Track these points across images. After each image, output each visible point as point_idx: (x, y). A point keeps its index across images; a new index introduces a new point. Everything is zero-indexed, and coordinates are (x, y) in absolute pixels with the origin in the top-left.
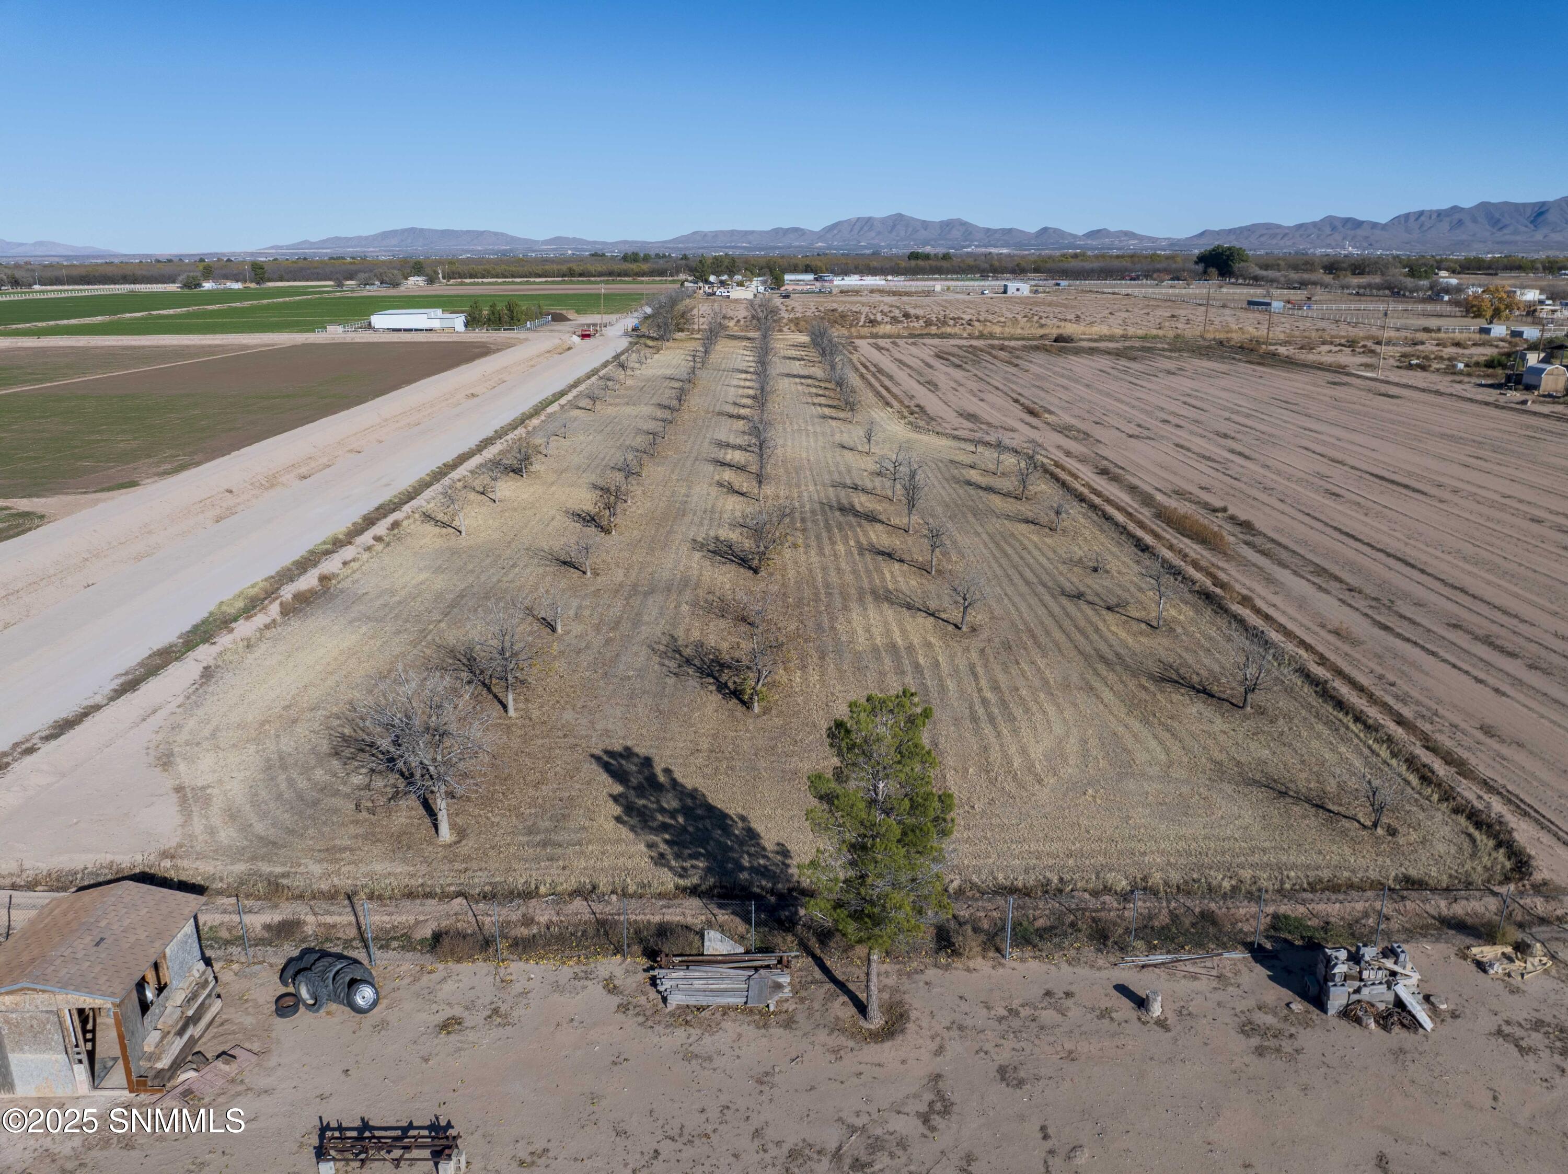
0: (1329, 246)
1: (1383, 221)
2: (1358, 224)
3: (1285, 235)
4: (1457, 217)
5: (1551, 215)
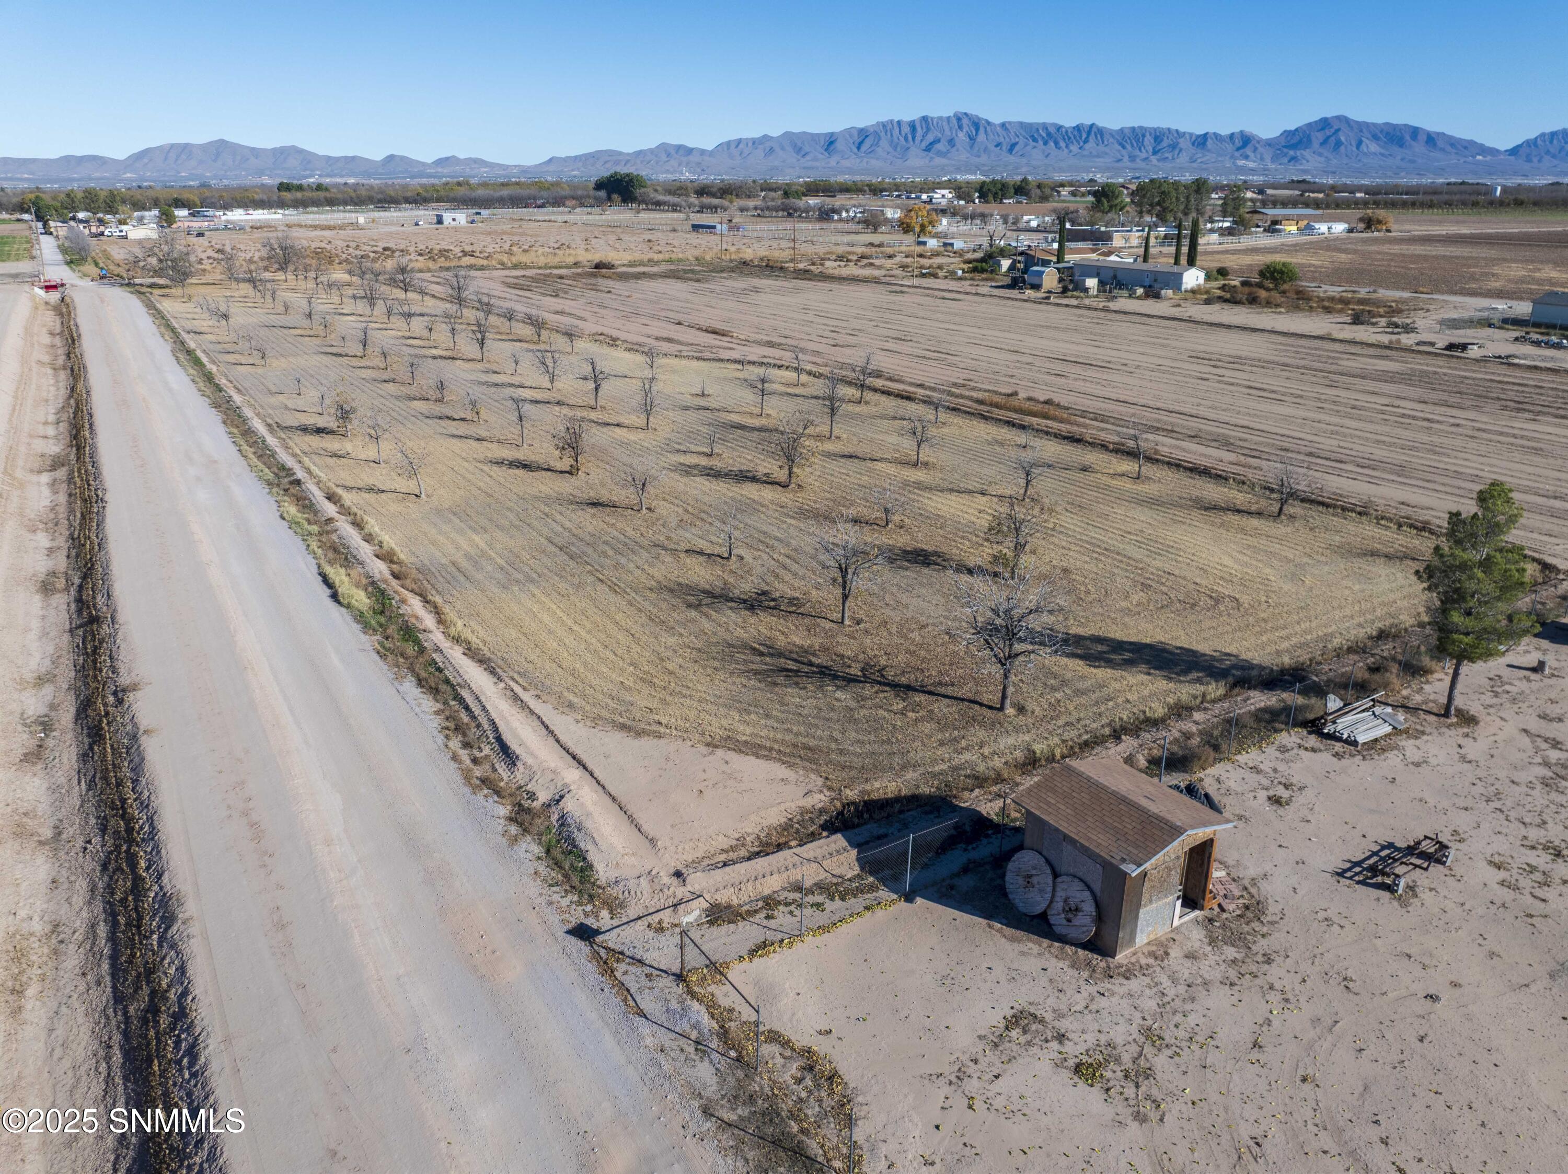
0: (667, 172)
1: (710, 147)
2: (690, 151)
3: (627, 162)
4: (768, 144)
5: (839, 145)
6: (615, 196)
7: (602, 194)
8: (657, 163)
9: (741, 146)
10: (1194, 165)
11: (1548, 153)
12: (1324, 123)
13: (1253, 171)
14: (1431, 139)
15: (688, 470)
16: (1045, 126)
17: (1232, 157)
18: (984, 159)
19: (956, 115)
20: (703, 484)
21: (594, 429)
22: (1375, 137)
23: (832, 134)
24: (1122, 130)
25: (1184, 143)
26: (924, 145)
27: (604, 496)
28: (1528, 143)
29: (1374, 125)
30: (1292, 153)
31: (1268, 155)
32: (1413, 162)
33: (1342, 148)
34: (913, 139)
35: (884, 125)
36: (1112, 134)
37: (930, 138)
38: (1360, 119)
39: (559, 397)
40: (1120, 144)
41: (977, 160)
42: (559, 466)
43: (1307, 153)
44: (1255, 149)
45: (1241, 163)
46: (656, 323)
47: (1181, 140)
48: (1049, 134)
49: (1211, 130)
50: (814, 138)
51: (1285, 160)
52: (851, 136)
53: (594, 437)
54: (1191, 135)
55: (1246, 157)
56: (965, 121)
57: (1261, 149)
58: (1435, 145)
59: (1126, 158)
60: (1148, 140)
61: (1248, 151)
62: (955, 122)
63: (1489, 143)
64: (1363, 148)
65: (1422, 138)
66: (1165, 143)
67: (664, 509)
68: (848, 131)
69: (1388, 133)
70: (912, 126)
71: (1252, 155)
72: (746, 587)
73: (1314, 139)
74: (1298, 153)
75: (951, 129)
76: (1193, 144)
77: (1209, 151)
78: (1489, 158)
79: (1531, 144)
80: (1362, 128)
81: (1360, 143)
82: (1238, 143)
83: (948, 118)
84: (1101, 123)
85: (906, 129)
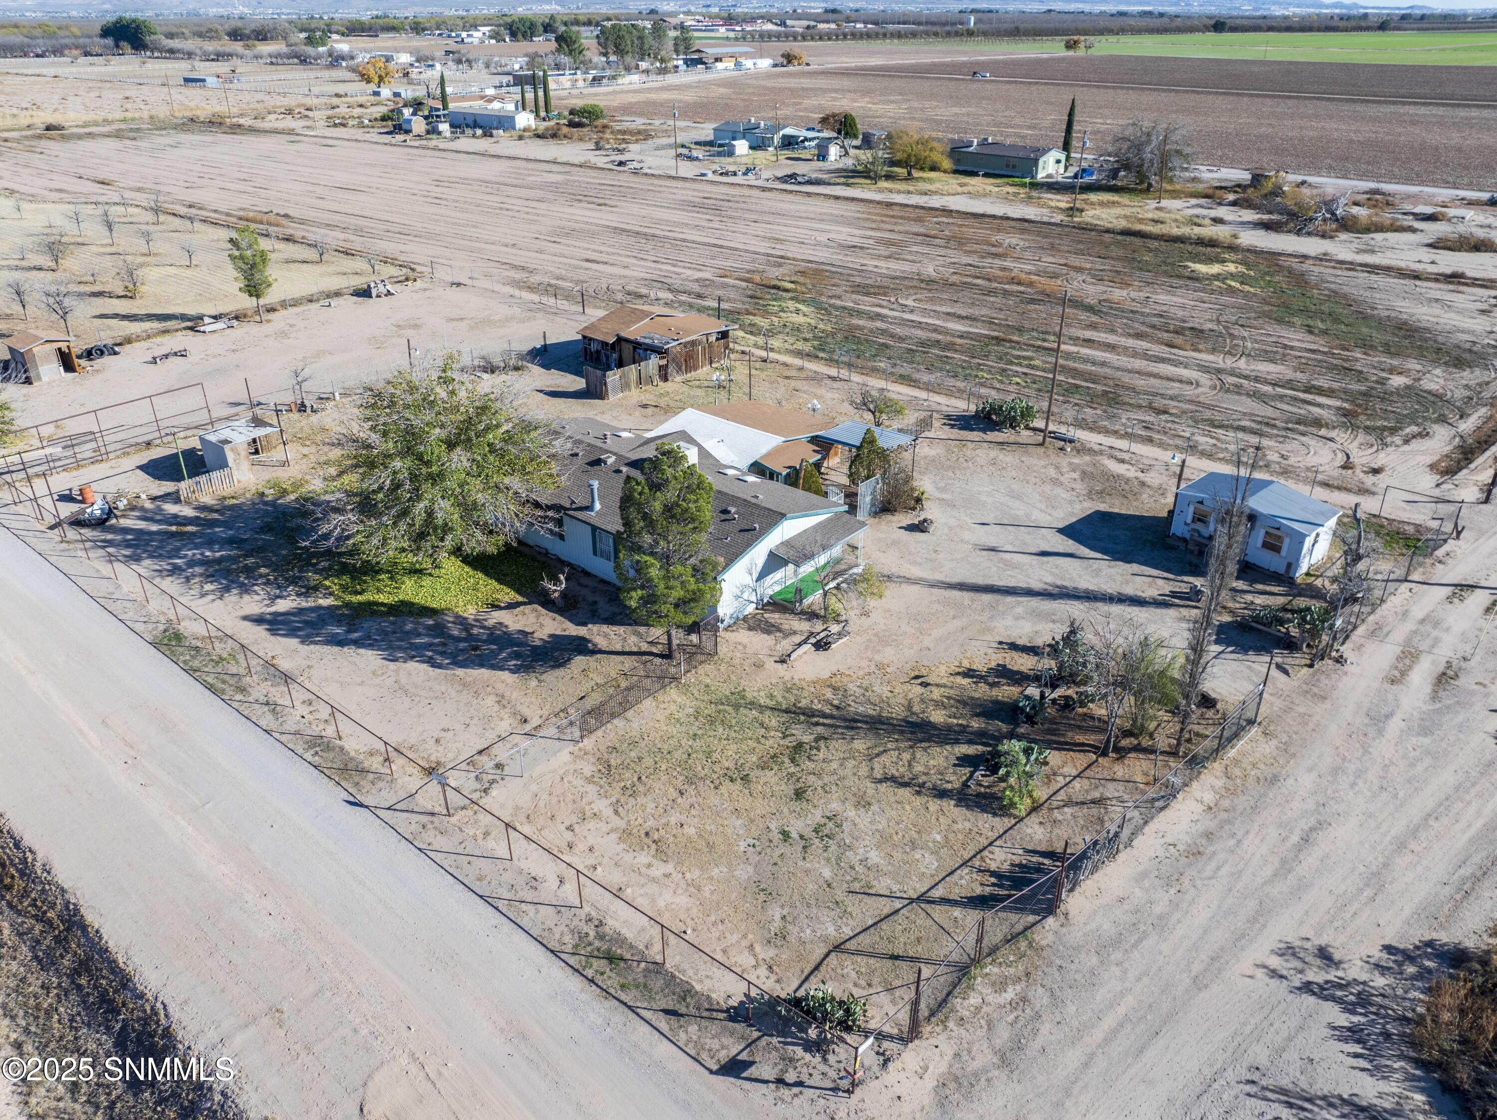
6: (124, 44)
7: (109, 41)
46: (62, 178)
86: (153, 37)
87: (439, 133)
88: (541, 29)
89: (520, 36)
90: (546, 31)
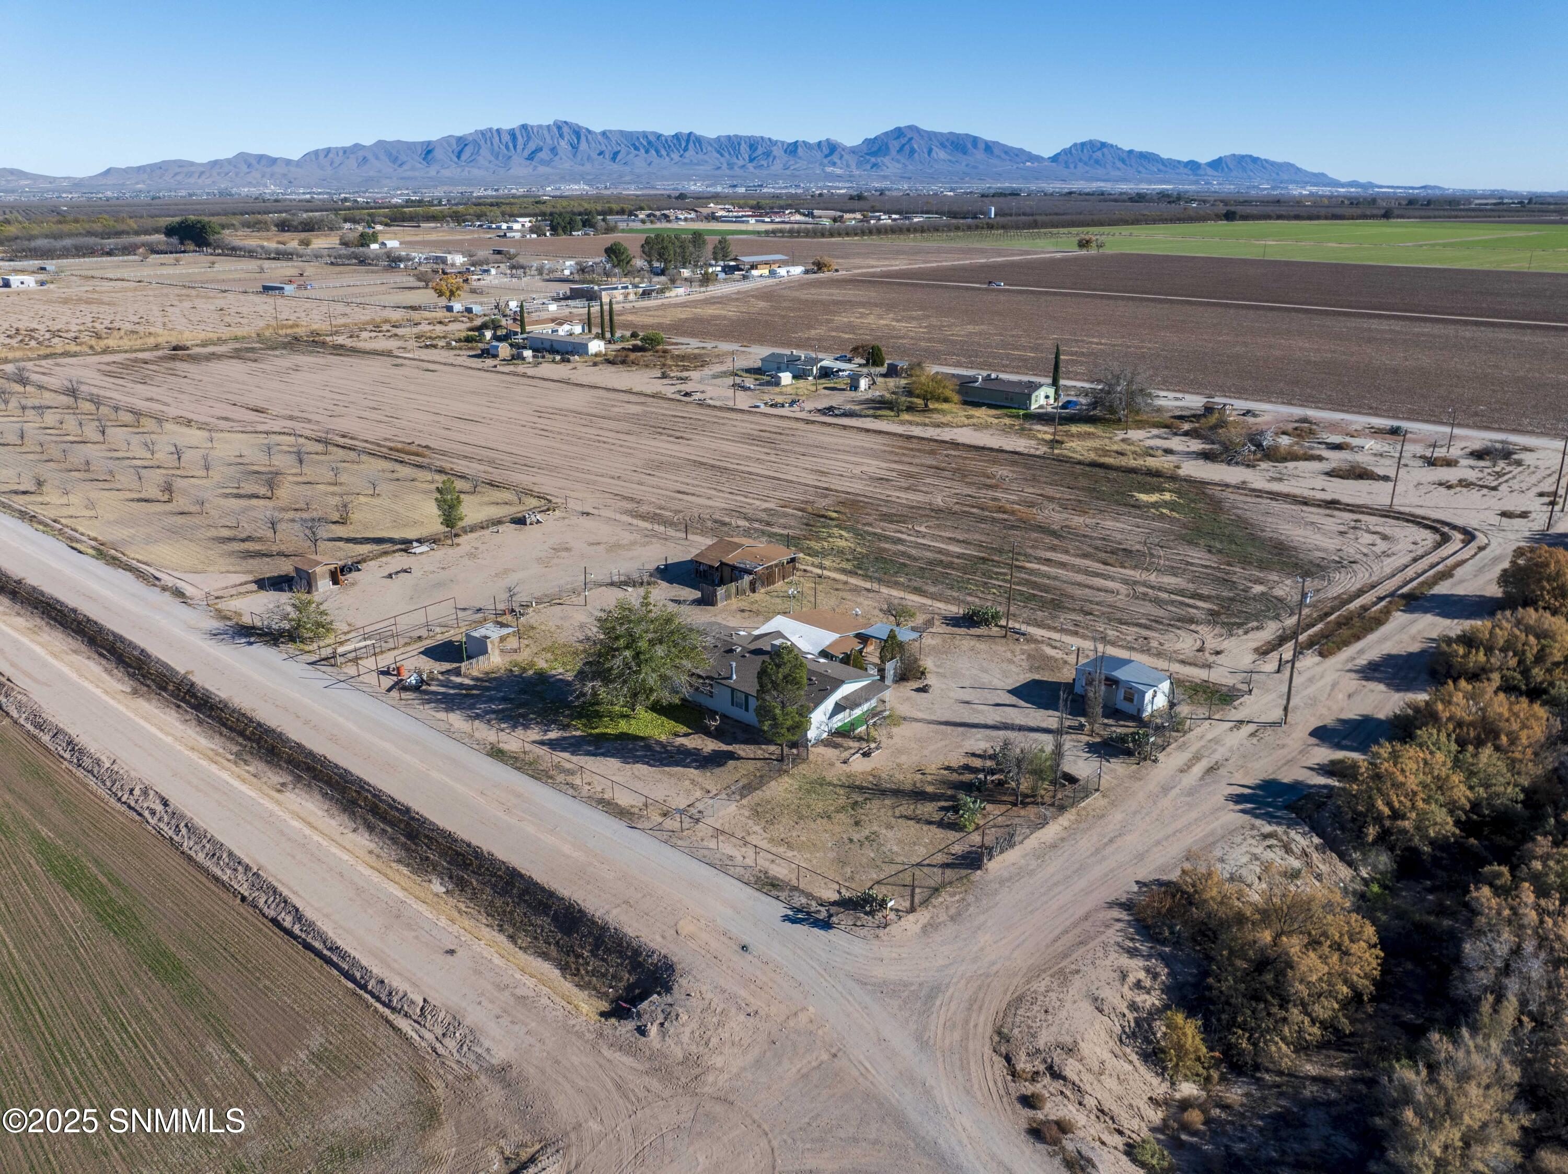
0: (250, 184)
1: (295, 157)
2: (273, 161)
3: (202, 173)
4: (361, 154)
5: (438, 154)
6: (188, 242)
7: (175, 240)
8: (237, 174)
9: (331, 155)
10: (788, 172)
11: (1080, 160)
12: (898, 133)
13: (839, 178)
14: (989, 147)
15: (226, 496)
16: (645, 135)
17: (821, 164)
18: (588, 167)
19: (555, 123)
20: (233, 501)
21: (179, 479)
22: (943, 146)
23: (429, 143)
24: (718, 138)
25: (777, 151)
26: (526, 153)
27: (186, 510)
28: (1064, 151)
29: (941, 134)
30: (873, 160)
31: (852, 160)
32: (975, 167)
33: (916, 155)
34: (515, 147)
35: (483, 133)
36: (710, 142)
37: (532, 146)
38: (929, 129)
39: (158, 463)
40: (718, 152)
41: (581, 168)
42: (163, 499)
43: (886, 160)
44: (841, 157)
45: (829, 169)
46: (219, 405)
47: (774, 148)
48: (649, 143)
49: (801, 139)
50: (410, 147)
51: (868, 167)
52: (449, 145)
53: (179, 483)
54: (783, 143)
55: (834, 164)
56: (565, 129)
57: (846, 157)
58: (992, 152)
59: (725, 166)
60: (744, 148)
61: (835, 158)
62: (555, 130)
63: (1035, 152)
64: (934, 154)
65: (982, 146)
66: (760, 151)
67: (212, 512)
68: (446, 140)
69: (953, 143)
70: (512, 134)
71: (838, 162)
72: (244, 536)
73: (891, 146)
74: (879, 160)
75: (552, 138)
76: (785, 152)
77: (800, 158)
78: (1036, 164)
79: (1067, 152)
80: (931, 136)
81: (930, 151)
82: (826, 151)
83: (549, 126)
84: (699, 132)
85: (506, 138)
86: (216, 236)
87: (524, 359)
88: (580, 224)
89: (560, 231)
90: (584, 226)
